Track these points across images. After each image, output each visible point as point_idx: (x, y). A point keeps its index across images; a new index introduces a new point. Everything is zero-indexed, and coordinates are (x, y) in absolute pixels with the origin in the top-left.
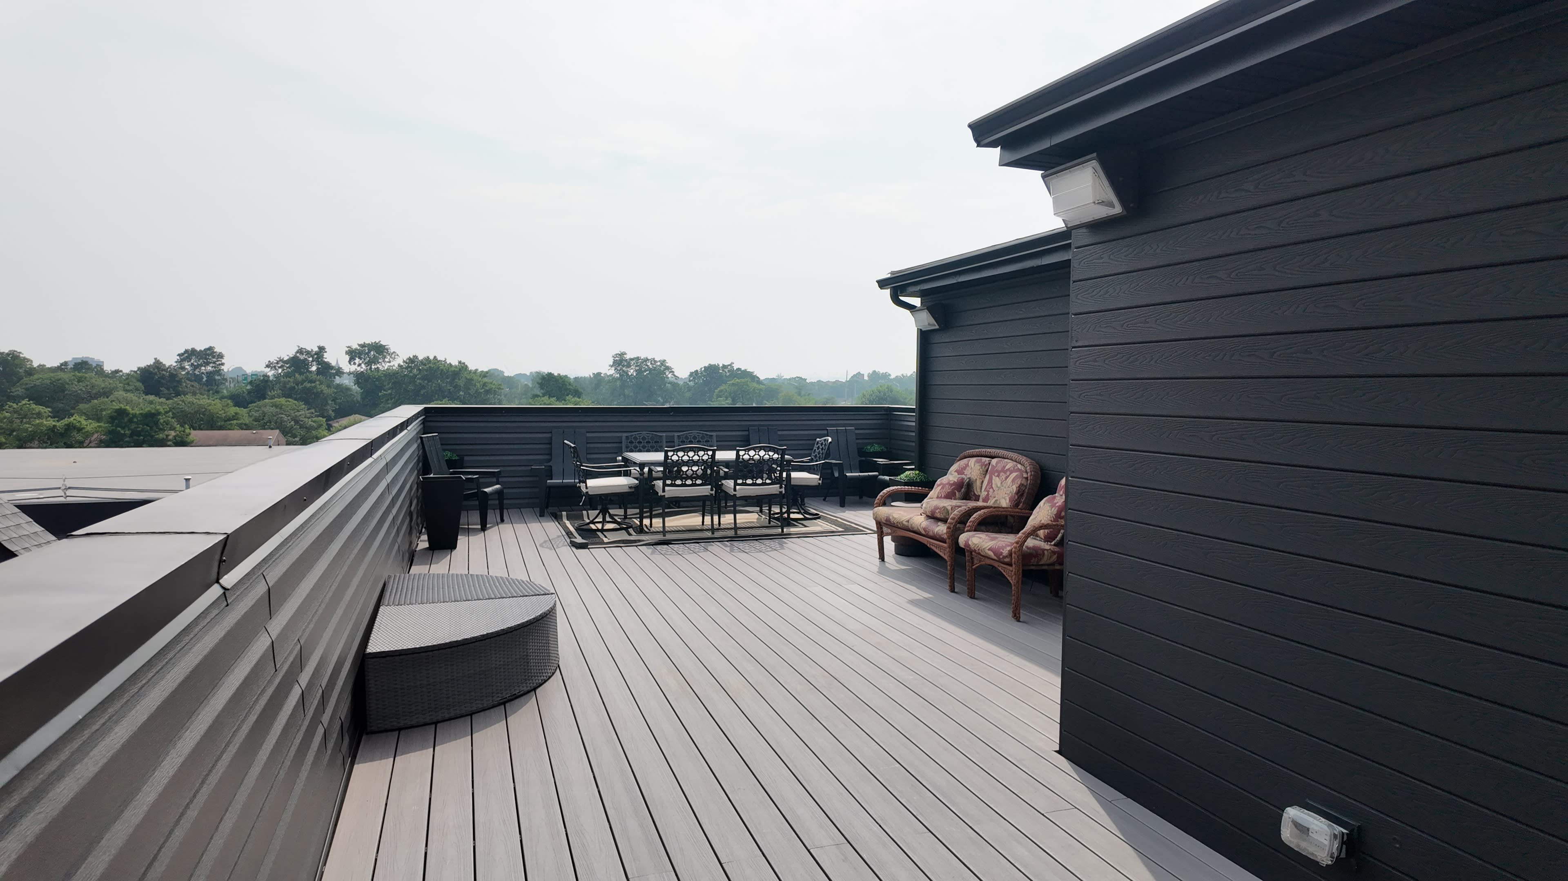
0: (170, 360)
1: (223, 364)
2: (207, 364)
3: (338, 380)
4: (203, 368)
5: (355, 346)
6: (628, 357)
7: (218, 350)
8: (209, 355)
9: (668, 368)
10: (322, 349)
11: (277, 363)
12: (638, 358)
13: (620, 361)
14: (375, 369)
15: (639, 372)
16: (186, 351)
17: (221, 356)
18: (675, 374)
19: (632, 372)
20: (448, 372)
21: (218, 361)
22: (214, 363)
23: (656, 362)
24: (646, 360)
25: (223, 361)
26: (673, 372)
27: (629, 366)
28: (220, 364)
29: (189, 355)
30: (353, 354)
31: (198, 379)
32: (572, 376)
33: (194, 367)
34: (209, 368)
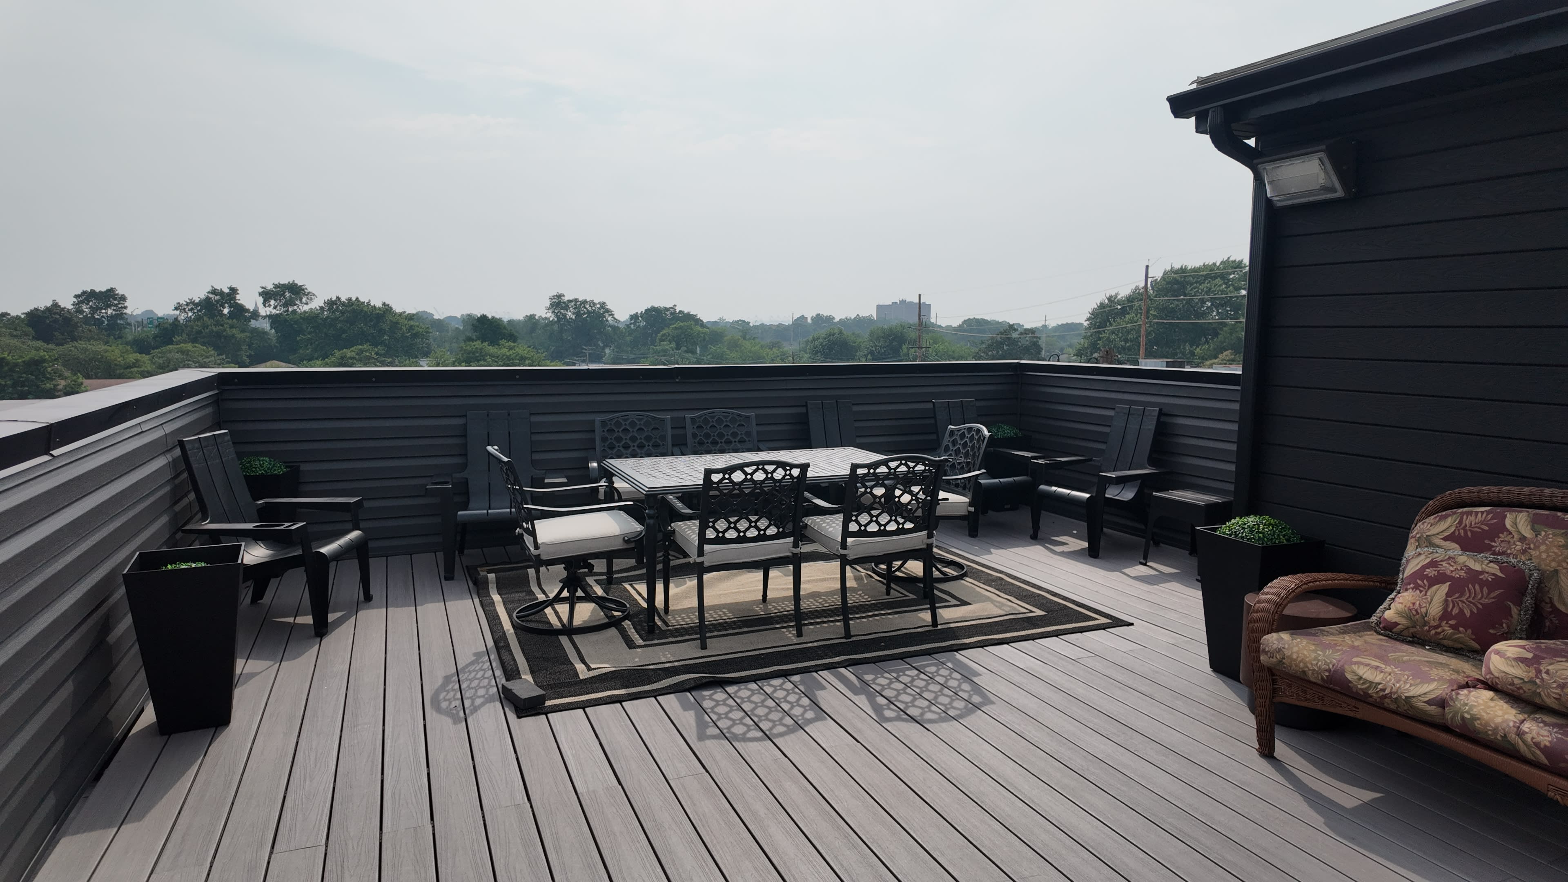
0: (67, 302)
1: (126, 308)
2: (109, 306)
3: (253, 323)
4: (103, 311)
5: (270, 287)
6: (566, 299)
7: (120, 291)
8: (110, 297)
9: (608, 311)
10: (234, 291)
11: (188, 304)
12: (576, 300)
13: (558, 303)
14: (292, 311)
15: (578, 314)
16: (84, 293)
17: (123, 298)
18: (615, 316)
19: (570, 315)
20: (371, 314)
21: (120, 304)
22: (116, 305)
23: (594, 304)
24: (585, 302)
25: (126, 304)
26: (613, 315)
27: (566, 308)
28: (122, 307)
29: (87, 296)
30: (267, 295)
31: (99, 322)
32: (506, 319)
33: (94, 310)
34: (110, 311)
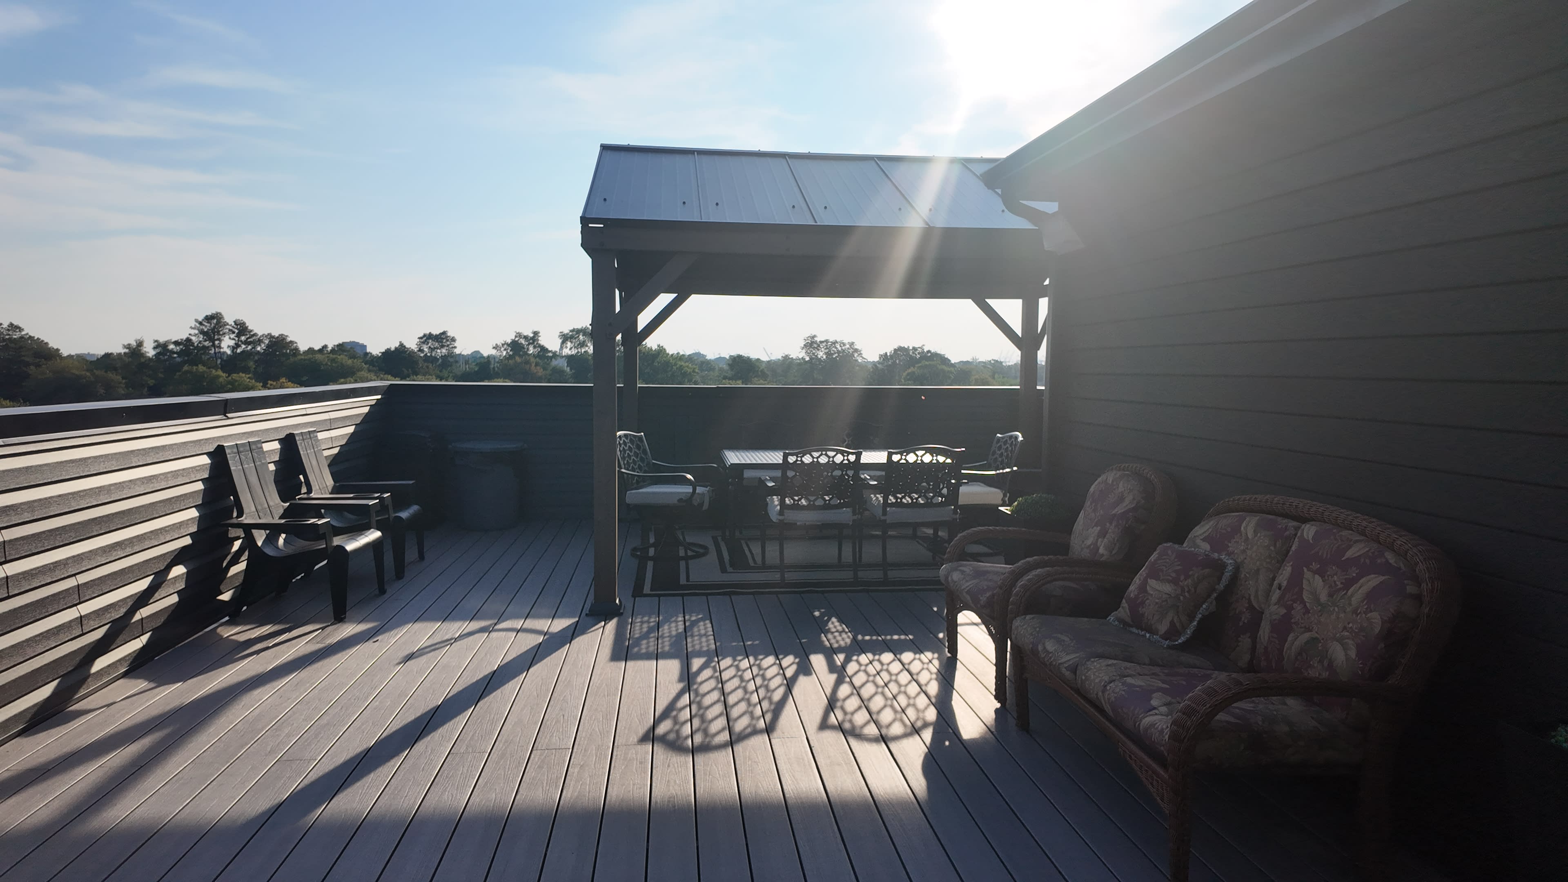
0: (412, 344)
1: (455, 347)
2: (443, 346)
3: (554, 363)
4: (439, 351)
5: (566, 331)
6: (818, 339)
7: (450, 334)
8: (442, 339)
9: (856, 350)
10: (536, 333)
11: (503, 345)
12: (827, 341)
13: (811, 344)
14: (585, 352)
15: (828, 354)
16: (425, 335)
17: (453, 340)
18: (863, 356)
19: (821, 354)
20: (648, 353)
21: (451, 344)
22: (448, 346)
23: (844, 345)
24: (835, 342)
25: (455, 345)
26: (861, 354)
27: (818, 348)
28: (453, 347)
29: (427, 338)
30: (565, 338)
31: (435, 359)
32: (764, 358)
33: (432, 349)
34: (444, 351)
